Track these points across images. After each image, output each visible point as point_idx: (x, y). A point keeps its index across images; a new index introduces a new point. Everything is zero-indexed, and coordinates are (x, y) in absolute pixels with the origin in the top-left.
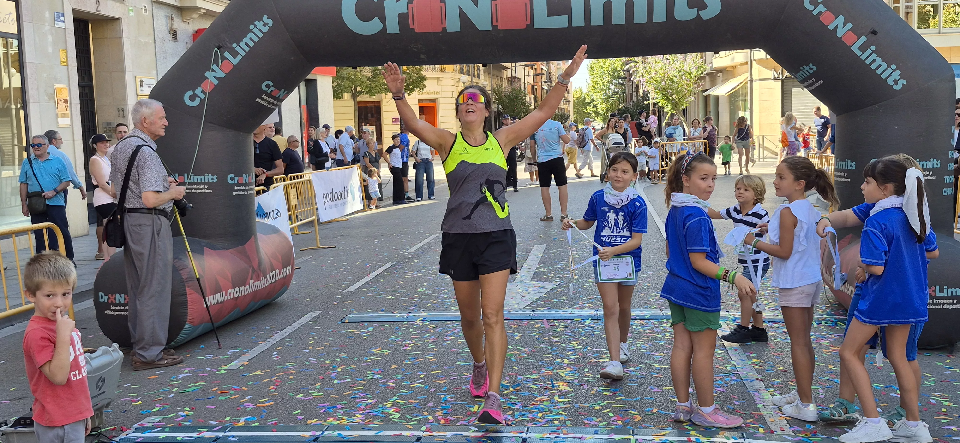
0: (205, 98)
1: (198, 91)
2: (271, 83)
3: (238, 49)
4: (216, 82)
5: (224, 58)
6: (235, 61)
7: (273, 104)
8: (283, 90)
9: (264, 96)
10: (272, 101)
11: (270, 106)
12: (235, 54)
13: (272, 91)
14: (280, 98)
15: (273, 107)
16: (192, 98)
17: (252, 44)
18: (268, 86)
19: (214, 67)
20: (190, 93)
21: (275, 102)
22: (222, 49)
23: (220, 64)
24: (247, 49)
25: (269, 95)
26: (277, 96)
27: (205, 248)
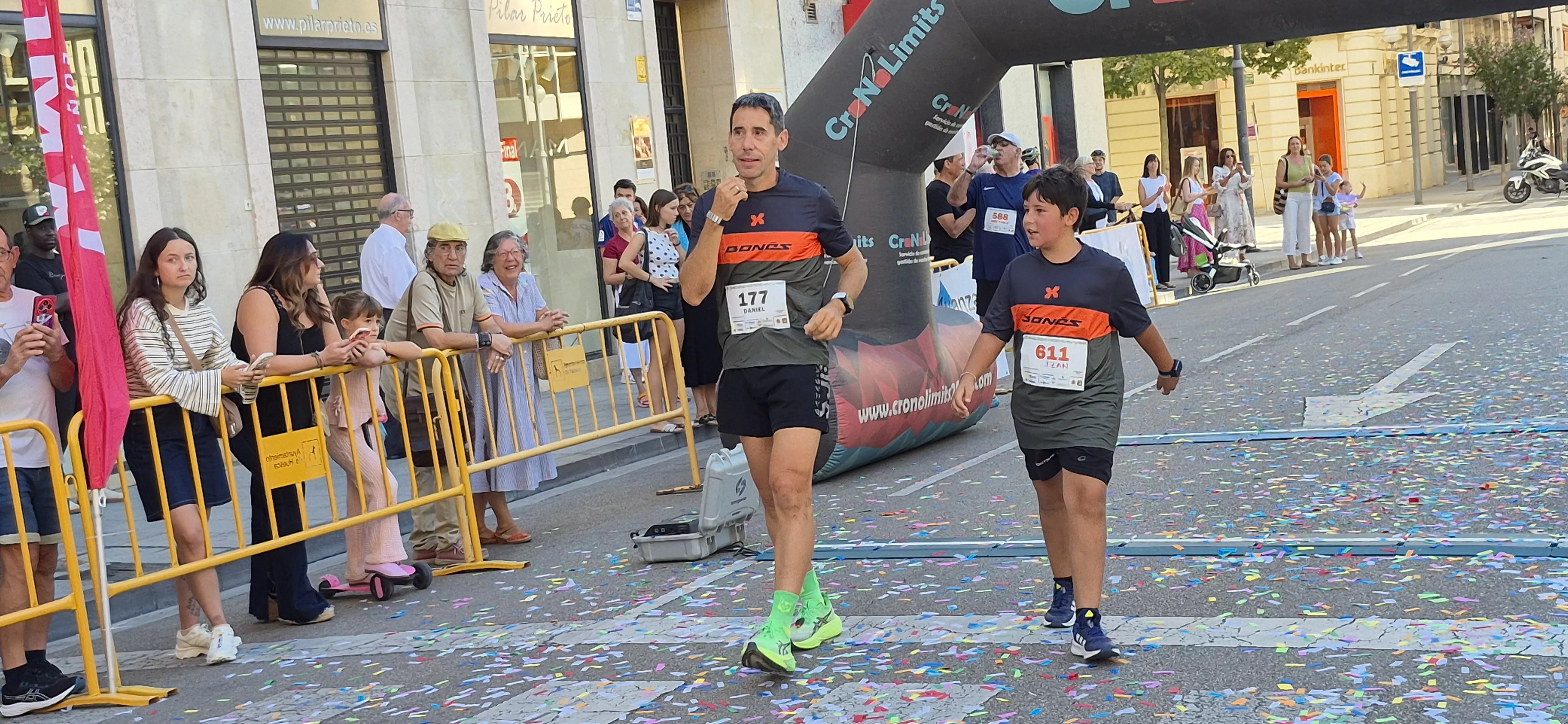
0: (855, 124)
1: (844, 117)
2: (945, 98)
3: (897, 52)
4: (869, 102)
5: (878, 67)
6: (894, 70)
8: (963, 106)
12: (893, 60)
13: (947, 109)
14: (960, 117)
16: (837, 129)
17: (916, 43)
18: (941, 102)
19: (865, 81)
20: (833, 121)
22: (875, 54)
23: (873, 76)
24: (910, 51)
26: (955, 116)
27: (859, 342)
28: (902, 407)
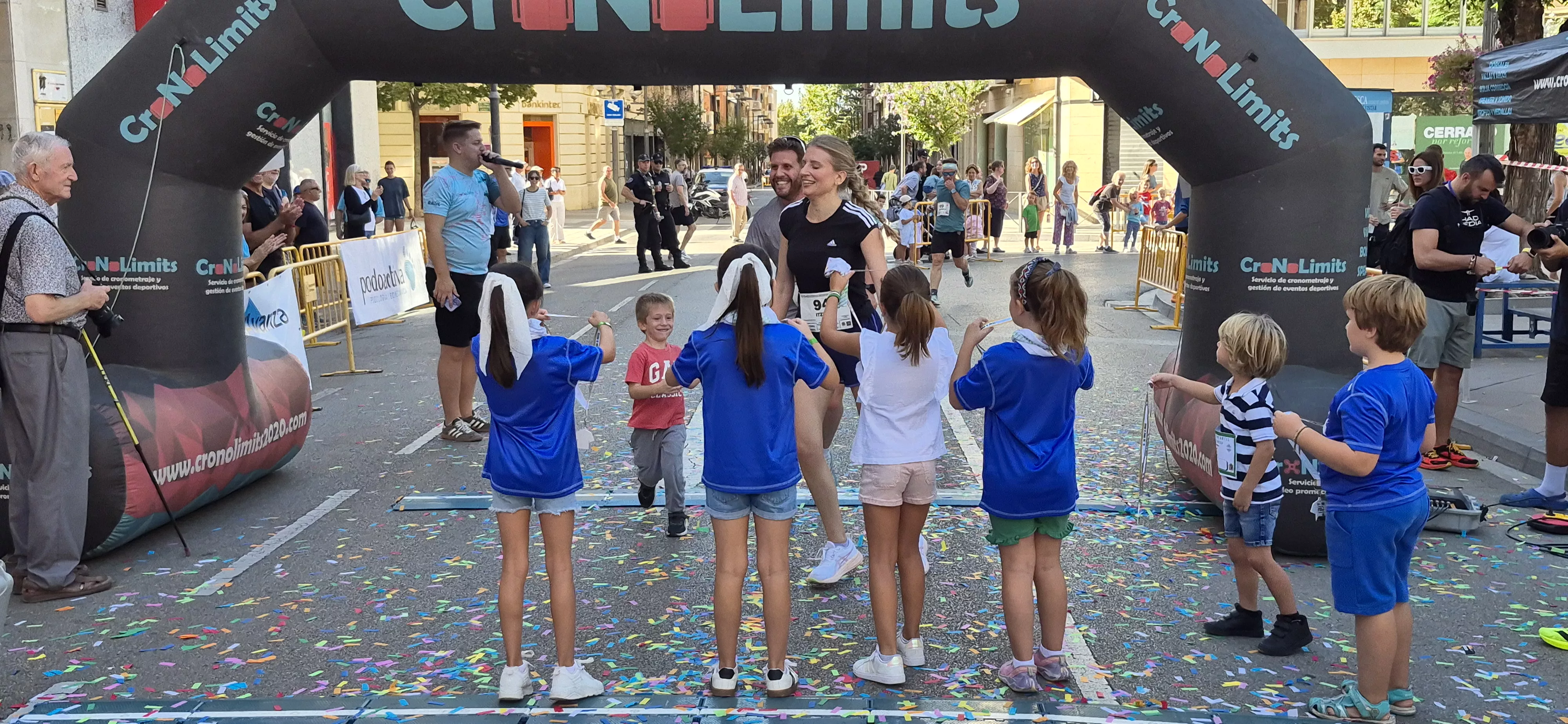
0: (158, 127)
1: (145, 117)
2: (273, 107)
3: (215, 47)
4: (177, 102)
5: (190, 62)
6: (211, 67)
7: (276, 142)
8: (293, 119)
9: (260, 128)
10: (274, 136)
11: (270, 145)
12: (210, 55)
13: (274, 119)
14: (289, 131)
15: (276, 146)
16: (134, 128)
17: (240, 40)
18: (267, 111)
19: (173, 76)
20: (131, 119)
21: (280, 139)
22: (187, 47)
23: (183, 71)
24: (232, 48)
25: (269, 126)
26: (283, 128)
27: (156, 385)
28: (206, 462)
